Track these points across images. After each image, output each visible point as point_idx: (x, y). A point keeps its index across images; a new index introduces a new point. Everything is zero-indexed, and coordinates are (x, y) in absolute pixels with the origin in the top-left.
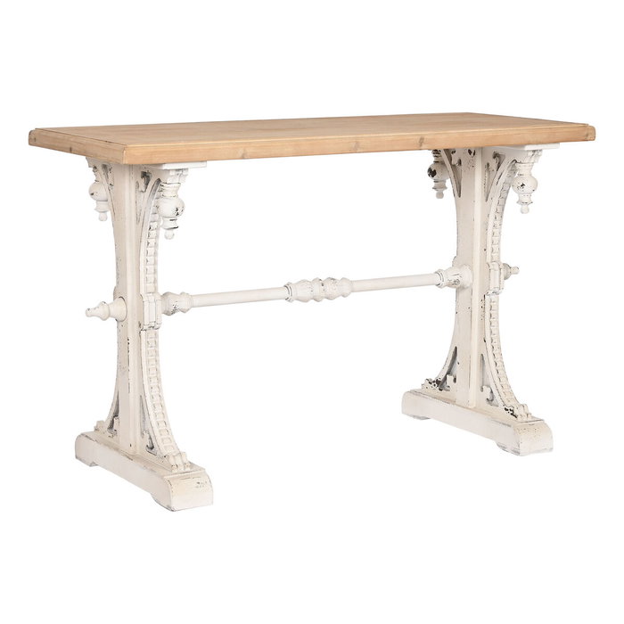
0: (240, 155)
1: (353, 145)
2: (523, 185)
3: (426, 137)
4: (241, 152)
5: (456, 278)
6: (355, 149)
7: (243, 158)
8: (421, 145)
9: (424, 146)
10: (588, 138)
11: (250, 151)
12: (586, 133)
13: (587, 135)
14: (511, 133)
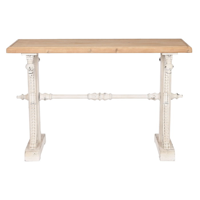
0: (47, 52)
1: (89, 50)
2: (166, 67)
3: (118, 49)
4: (47, 51)
5: (154, 97)
6: (90, 52)
7: (48, 53)
8: (116, 51)
9: (117, 52)
10: (189, 52)
11: (50, 51)
12: (187, 50)
13: (188, 51)
14: (154, 49)
